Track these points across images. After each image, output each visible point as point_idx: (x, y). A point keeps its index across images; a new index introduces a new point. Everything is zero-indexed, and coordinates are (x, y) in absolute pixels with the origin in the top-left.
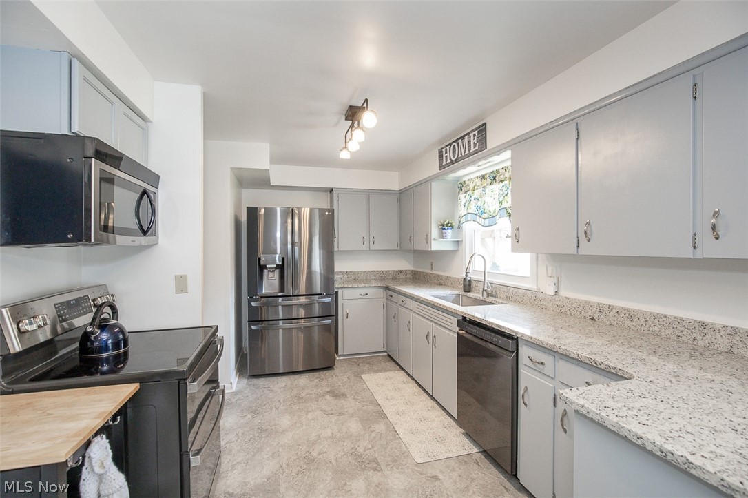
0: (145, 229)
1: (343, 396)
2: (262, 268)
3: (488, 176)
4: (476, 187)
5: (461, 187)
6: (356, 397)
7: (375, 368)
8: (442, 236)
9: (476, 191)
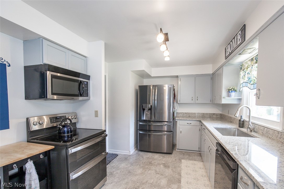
0: (81, 94)
1: (169, 167)
2: (144, 110)
3: (254, 58)
4: (248, 66)
5: (241, 67)
6: (173, 169)
7: (191, 158)
8: (229, 96)
9: (248, 69)
